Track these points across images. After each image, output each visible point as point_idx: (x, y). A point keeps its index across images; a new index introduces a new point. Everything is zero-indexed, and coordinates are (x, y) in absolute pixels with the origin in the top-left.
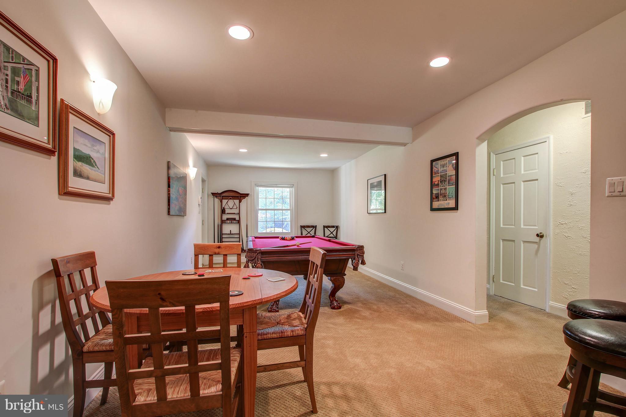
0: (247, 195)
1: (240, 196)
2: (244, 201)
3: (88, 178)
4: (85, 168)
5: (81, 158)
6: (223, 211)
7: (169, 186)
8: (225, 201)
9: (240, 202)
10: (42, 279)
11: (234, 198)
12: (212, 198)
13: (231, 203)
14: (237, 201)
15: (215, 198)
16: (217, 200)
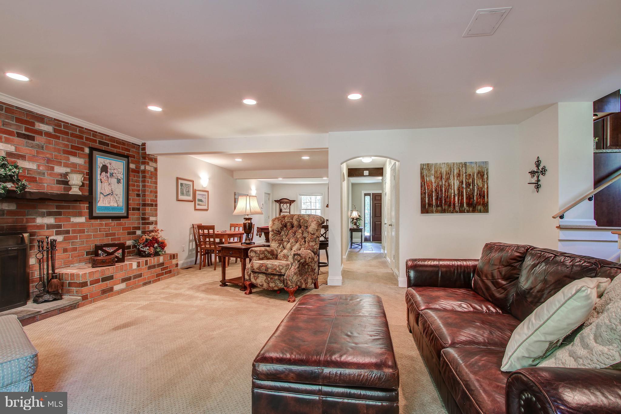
0: (294, 201)
1: (291, 202)
2: (292, 204)
3: (201, 205)
4: (200, 203)
5: (200, 200)
6: (281, 211)
7: (235, 202)
8: (282, 205)
9: (290, 205)
10: (191, 228)
11: (286, 203)
12: (275, 203)
13: (285, 206)
14: (288, 205)
15: (277, 203)
16: (278, 204)
